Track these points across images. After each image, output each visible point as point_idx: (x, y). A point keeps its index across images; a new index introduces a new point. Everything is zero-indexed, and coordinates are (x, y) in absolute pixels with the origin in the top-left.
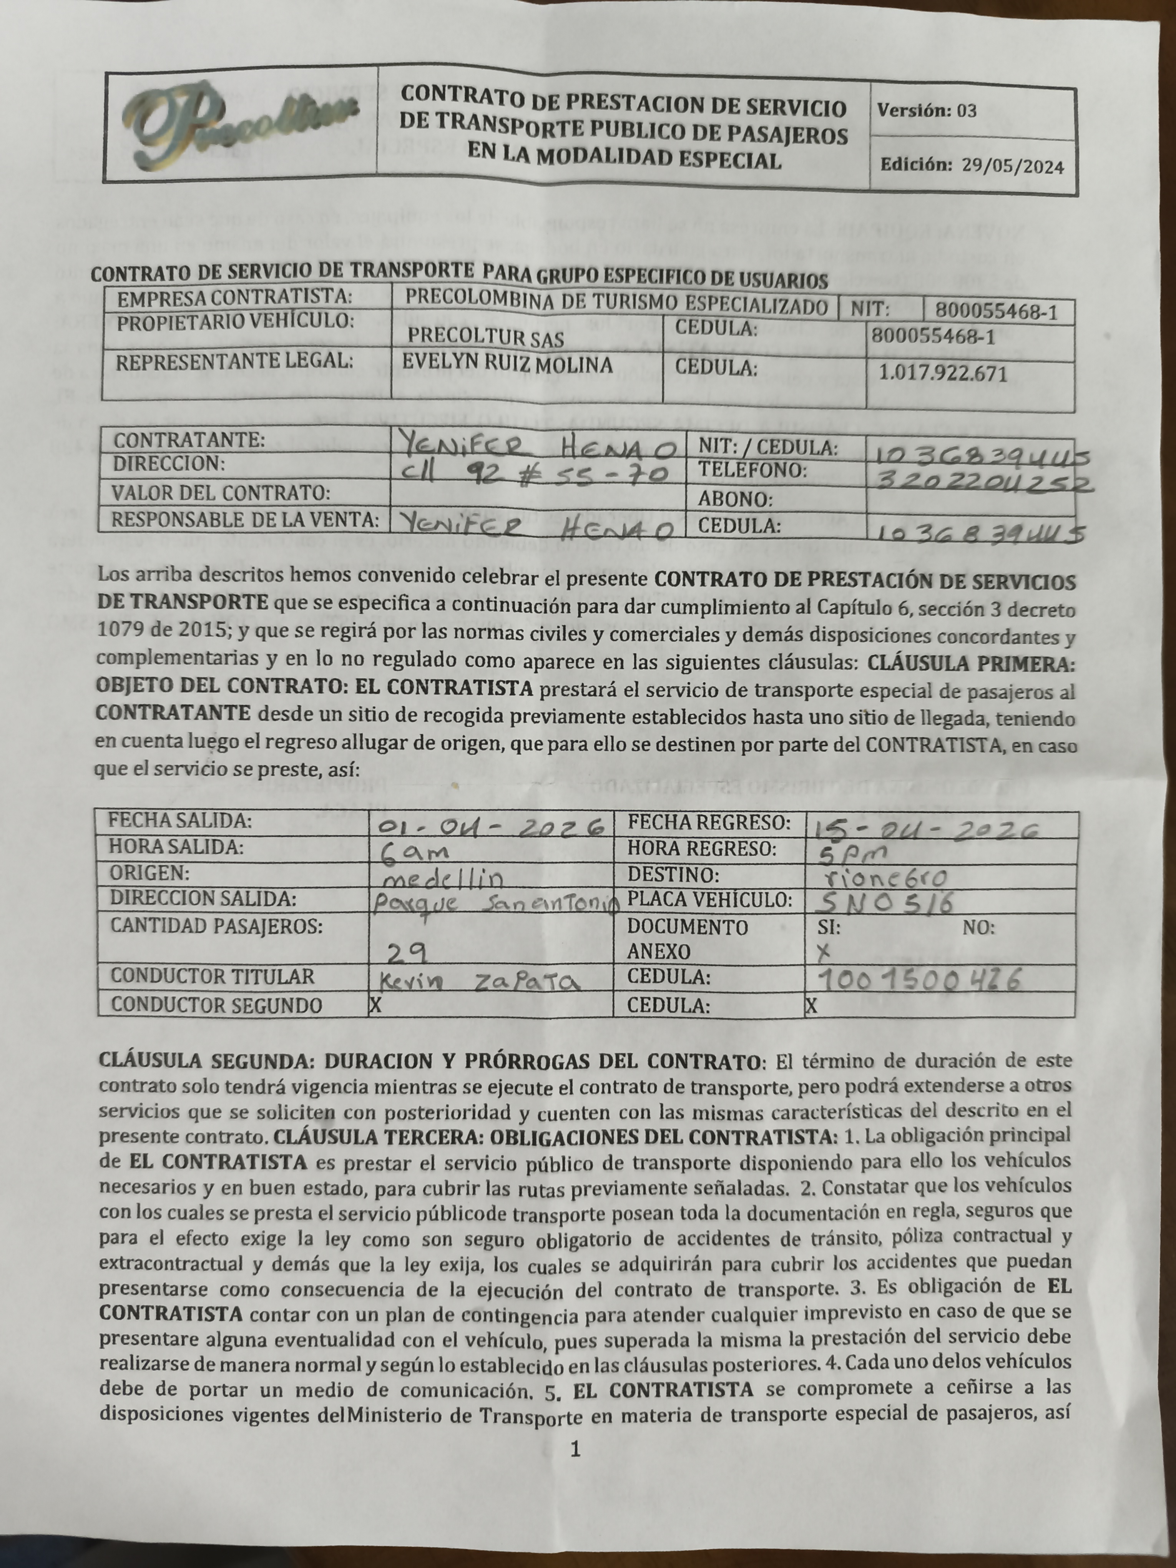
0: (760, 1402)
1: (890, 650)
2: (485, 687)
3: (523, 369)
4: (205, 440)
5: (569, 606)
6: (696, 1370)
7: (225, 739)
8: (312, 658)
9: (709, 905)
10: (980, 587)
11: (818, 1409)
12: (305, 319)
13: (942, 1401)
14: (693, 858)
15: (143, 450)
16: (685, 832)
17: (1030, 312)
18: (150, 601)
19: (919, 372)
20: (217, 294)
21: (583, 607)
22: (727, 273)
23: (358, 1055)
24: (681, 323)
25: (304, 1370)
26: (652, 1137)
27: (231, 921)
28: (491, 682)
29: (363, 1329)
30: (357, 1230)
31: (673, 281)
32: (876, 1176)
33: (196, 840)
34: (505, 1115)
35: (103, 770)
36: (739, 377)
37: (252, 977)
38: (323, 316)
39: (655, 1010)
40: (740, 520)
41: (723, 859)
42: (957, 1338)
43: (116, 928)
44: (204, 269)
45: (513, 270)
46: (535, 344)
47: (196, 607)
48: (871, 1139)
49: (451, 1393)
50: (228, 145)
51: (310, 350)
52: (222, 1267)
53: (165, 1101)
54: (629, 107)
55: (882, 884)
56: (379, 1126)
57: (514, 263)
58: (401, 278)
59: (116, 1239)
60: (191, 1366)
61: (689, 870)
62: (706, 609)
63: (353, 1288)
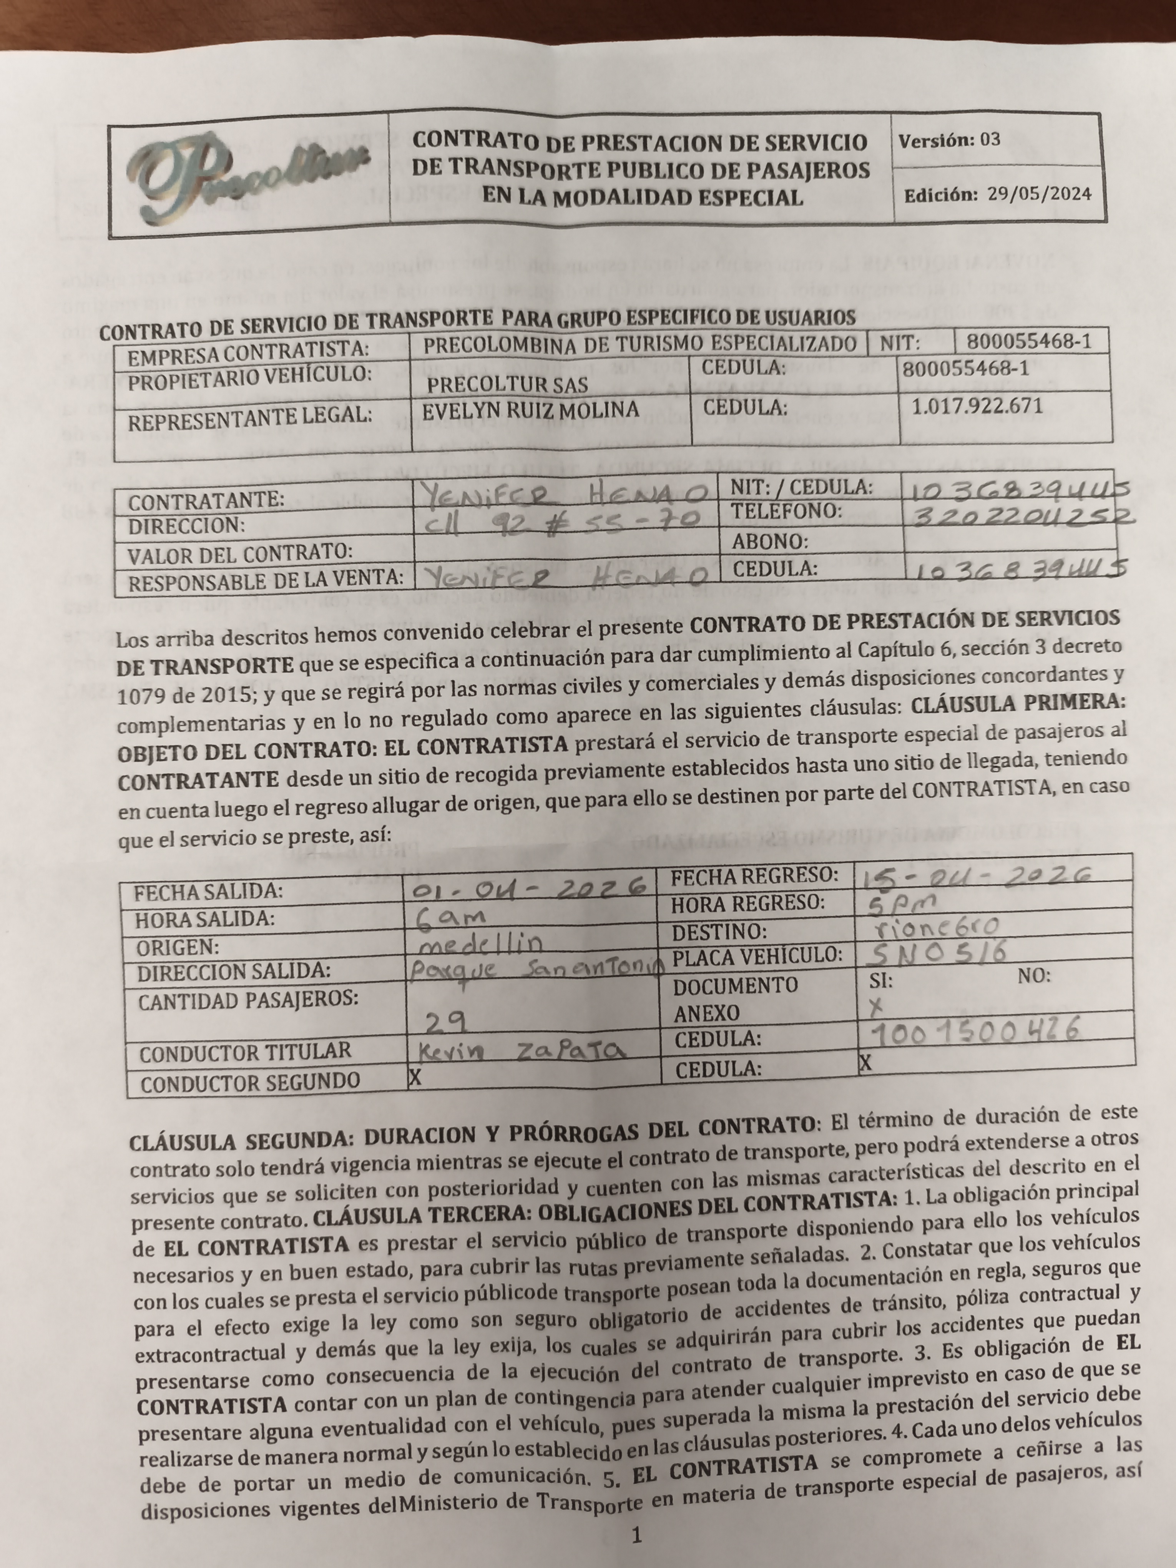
0: (825, 1474)
1: (933, 692)
2: (518, 745)
3: (546, 416)
4: (224, 501)
5: (602, 656)
6: (758, 1445)
7: (253, 806)
8: (340, 721)
9: (757, 963)
10: (1023, 625)
11: (884, 1478)
12: (321, 373)
13: (1011, 1466)
14: (740, 914)
15: (160, 512)
16: (730, 887)
17: (1063, 341)
18: (171, 667)
19: (952, 406)
20: (230, 350)
21: (617, 657)
22: (752, 312)
23: (399, 1131)
24: (708, 363)
25: (352, 1460)
26: (706, 1207)
27: (264, 995)
28: (523, 739)
29: (412, 1414)
30: (403, 1313)
31: (698, 321)
32: (937, 1237)
33: (225, 913)
34: (553, 1190)
35: (128, 843)
36: (769, 416)
37: (286, 1052)
38: (340, 370)
39: (705, 1075)
40: (775, 563)
41: (770, 914)
42: (1027, 1400)
43: (144, 1007)
44: (216, 325)
45: (533, 316)
46: (558, 389)
47: (218, 672)
48: (932, 1200)
49: (507, 1478)
50: (236, 198)
51: (328, 405)
52: (264, 1356)
53: (199, 1185)
54: (645, 148)
55: (932, 933)
56: (422, 1203)
57: (533, 309)
58: (418, 329)
59: (152, 1331)
60: (235, 1460)
61: (735, 926)
62: (744, 655)
63: (401, 1372)
